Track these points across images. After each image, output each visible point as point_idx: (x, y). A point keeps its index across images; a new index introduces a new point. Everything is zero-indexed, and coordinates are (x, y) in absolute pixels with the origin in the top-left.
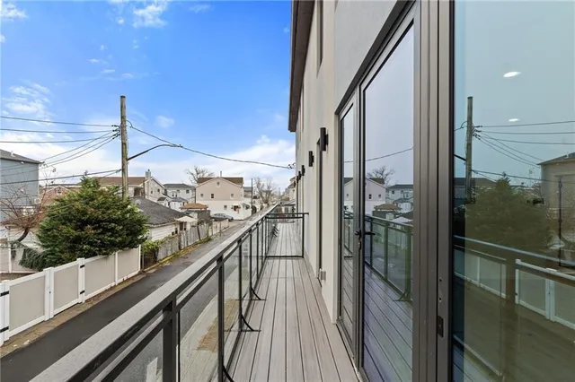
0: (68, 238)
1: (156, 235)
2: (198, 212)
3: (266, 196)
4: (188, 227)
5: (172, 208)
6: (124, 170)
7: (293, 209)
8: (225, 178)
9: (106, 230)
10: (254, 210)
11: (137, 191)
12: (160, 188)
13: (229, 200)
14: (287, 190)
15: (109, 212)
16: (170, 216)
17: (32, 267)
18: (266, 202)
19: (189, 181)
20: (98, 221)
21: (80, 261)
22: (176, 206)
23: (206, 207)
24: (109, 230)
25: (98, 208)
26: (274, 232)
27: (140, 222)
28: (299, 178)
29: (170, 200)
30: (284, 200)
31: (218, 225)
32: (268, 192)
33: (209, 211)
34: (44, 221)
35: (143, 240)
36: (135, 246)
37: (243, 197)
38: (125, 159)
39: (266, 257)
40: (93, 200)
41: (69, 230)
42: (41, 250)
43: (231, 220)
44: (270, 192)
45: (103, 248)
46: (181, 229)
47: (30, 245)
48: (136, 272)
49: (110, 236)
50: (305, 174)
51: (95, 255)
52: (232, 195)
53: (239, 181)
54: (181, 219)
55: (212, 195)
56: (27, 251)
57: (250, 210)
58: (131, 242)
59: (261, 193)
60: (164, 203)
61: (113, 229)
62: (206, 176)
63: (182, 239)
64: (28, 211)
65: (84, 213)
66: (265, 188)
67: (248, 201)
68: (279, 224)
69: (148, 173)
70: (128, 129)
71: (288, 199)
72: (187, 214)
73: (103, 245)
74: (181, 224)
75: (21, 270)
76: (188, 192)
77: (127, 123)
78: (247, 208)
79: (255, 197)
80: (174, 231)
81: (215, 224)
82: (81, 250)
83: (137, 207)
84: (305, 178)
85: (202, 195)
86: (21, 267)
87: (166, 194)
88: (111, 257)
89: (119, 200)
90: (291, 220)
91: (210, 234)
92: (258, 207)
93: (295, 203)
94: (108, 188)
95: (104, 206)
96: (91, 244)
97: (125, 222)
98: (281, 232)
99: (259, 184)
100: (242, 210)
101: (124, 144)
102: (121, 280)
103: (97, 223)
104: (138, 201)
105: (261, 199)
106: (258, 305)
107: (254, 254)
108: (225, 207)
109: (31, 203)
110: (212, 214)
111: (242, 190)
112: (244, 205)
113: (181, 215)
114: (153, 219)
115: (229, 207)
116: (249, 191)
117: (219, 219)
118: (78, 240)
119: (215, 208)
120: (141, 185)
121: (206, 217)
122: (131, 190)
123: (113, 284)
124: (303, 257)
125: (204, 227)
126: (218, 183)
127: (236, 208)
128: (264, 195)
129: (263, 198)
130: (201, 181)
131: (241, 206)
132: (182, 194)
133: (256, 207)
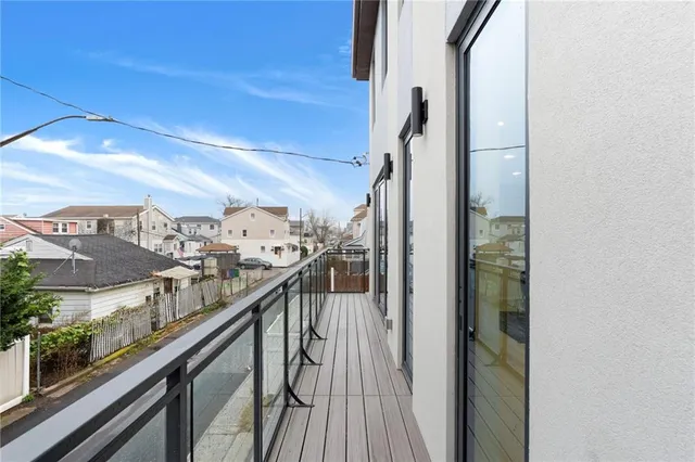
3: (321, 232)
4: (183, 286)
8: (264, 208)
10: (304, 252)
12: (170, 223)
13: (268, 238)
14: (350, 225)
18: (322, 241)
22: (192, 248)
23: (235, 249)
29: (184, 238)
30: (344, 238)
31: (244, 277)
32: (325, 228)
33: (239, 254)
37: (287, 235)
43: (268, 268)
44: (327, 228)
46: (167, 289)
52: (272, 231)
53: (281, 212)
54: (167, 273)
55: (245, 231)
57: (298, 252)
59: (315, 229)
60: (174, 244)
62: (242, 206)
63: (161, 311)
66: (321, 223)
67: (295, 240)
71: (350, 237)
74: (169, 281)
76: (212, 227)
78: (295, 249)
79: (306, 235)
80: (151, 293)
81: (242, 274)
85: (230, 232)
87: (179, 230)
92: (310, 248)
99: (312, 217)
100: (286, 253)
105: (315, 237)
108: (263, 248)
110: (242, 258)
111: (287, 225)
112: (289, 245)
113: (172, 265)
115: (268, 249)
116: (296, 227)
117: (252, 265)
119: (248, 250)
121: (231, 264)
126: (253, 215)
127: (277, 250)
128: (319, 231)
129: (318, 236)
130: (229, 211)
131: (285, 247)
132: (205, 230)
133: (308, 247)
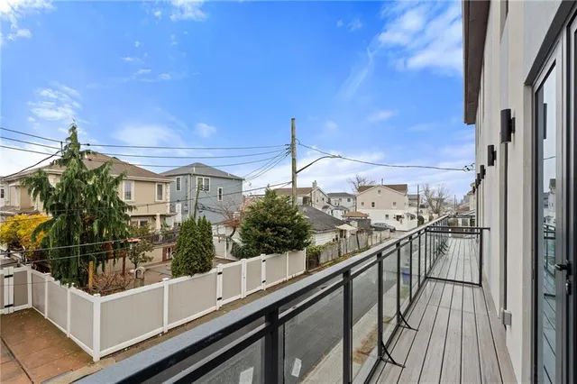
0: (255, 237)
1: (320, 240)
2: (358, 221)
3: (438, 204)
4: (348, 235)
5: (335, 216)
6: (293, 182)
7: (472, 222)
8: (387, 186)
9: (280, 233)
10: (421, 220)
11: (305, 200)
12: (325, 198)
13: (391, 208)
14: (466, 198)
15: (283, 217)
16: (331, 224)
17: (236, 257)
18: (437, 212)
19: (351, 190)
20: (275, 225)
21: (263, 256)
22: (338, 215)
23: (366, 216)
24: (282, 233)
25: (274, 214)
26: (441, 249)
27: (305, 228)
28: (478, 182)
29: (333, 208)
30: (461, 209)
31: (379, 235)
32: (440, 200)
33: (370, 220)
34: (243, 223)
35: (308, 244)
36: (301, 249)
37: (407, 206)
38: (295, 172)
39: (426, 278)
40: (271, 207)
41: (256, 231)
42: (242, 245)
43: (393, 230)
44: (442, 200)
45: (277, 248)
46: (341, 236)
47: (236, 240)
48: (302, 272)
49: (283, 238)
50: (486, 176)
51: (272, 253)
52: (395, 203)
53: (403, 188)
54: (341, 227)
55: (373, 203)
56: (234, 244)
57: (416, 220)
58: (298, 245)
59: (430, 201)
60: (328, 211)
61: (285, 232)
62: (367, 184)
63: (342, 247)
64: (236, 214)
65: (265, 218)
66: (436, 195)
67: (413, 211)
68: (450, 240)
69: (314, 184)
70: (297, 146)
71: (467, 209)
72: (348, 222)
73: (278, 246)
74: (342, 231)
75: (231, 258)
76: (349, 200)
77: (297, 141)
78: (412, 218)
79: (422, 206)
80: (334, 237)
81: (375, 233)
82: (264, 248)
83: (304, 214)
84: (485, 181)
85: (363, 203)
86: (231, 256)
87: (329, 202)
88: (283, 256)
89: (290, 207)
90: (470, 236)
91: (370, 244)
92: (426, 217)
93: (475, 214)
94: (282, 198)
95: (279, 213)
96: (269, 243)
97: (294, 227)
98: (451, 250)
99: (427, 191)
100: (406, 221)
101: (294, 160)
102: (291, 277)
103: (273, 226)
104: (305, 209)
105: (430, 208)
106: (407, 335)
107: (415, 272)
108: (387, 216)
109: (237, 209)
110: (373, 223)
111: (406, 198)
112: (408, 215)
113: (342, 223)
114: (317, 226)
115: (391, 216)
116: (414, 199)
117: (380, 228)
118: (261, 239)
119: (376, 217)
120: (308, 195)
121: (366, 227)
122: (300, 199)
123: (285, 279)
124: (480, 285)
125: (363, 236)
126: (379, 191)
127: (398, 218)
128: (434, 203)
129: (432, 207)
130: (362, 189)
131: (405, 216)
132: (344, 202)
133: (424, 217)
